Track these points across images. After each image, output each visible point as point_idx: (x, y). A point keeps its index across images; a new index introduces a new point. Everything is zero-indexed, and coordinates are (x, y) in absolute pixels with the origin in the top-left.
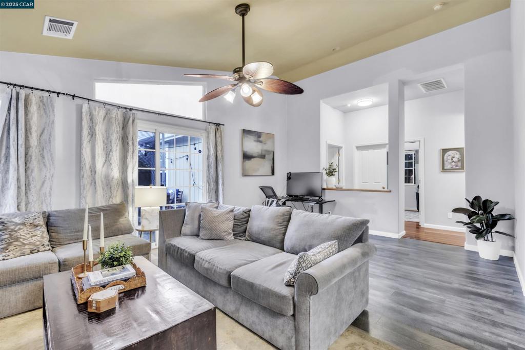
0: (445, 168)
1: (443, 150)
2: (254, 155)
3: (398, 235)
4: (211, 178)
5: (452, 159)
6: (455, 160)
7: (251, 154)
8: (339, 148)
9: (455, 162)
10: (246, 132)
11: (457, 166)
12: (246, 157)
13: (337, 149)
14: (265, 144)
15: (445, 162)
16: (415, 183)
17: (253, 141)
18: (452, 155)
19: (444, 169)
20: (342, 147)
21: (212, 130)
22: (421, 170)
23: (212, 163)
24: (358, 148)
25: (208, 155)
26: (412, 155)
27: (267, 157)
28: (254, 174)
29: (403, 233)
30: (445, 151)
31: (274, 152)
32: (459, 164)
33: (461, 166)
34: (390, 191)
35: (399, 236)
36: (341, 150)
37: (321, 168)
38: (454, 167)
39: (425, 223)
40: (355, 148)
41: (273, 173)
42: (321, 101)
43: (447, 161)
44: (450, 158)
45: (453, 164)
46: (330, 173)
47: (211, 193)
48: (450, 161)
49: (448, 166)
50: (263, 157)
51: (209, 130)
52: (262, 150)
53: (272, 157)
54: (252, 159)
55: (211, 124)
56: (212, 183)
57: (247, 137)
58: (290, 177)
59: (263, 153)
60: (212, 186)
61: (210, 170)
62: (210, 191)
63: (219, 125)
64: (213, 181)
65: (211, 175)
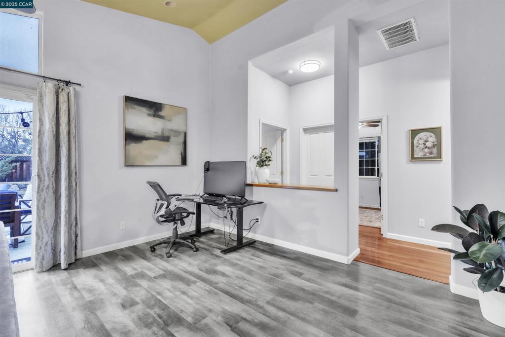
0: (415, 156)
1: (412, 131)
2: (148, 135)
3: (347, 258)
4: (45, 169)
5: (424, 144)
6: (428, 144)
7: (142, 134)
8: (283, 131)
9: (429, 148)
10: (130, 101)
11: (431, 153)
12: (131, 137)
13: (280, 132)
14: (169, 120)
15: (415, 148)
16: (378, 176)
17: (146, 115)
18: (425, 138)
19: (413, 158)
20: (286, 130)
21: (47, 90)
22: (384, 160)
23: (48, 144)
24: (306, 130)
25: (40, 131)
26: (375, 142)
27: (172, 139)
28: (147, 164)
29: (356, 252)
30: (414, 133)
31: (185, 134)
32: (435, 151)
33: (437, 154)
34: (336, 190)
35: (348, 260)
36: (285, 134)
37: (250, 155)
38: (428, 155)
39: (389, 232)
40: (301, 130)
41: (184, 162)
42: (250, 63)
43: (418, 147)
44: (421, 142)
45: (426, 150)
46: (263, 162)
47: (44, 194)
48: (422, 146)
49: (419, 154)
50: (165, 139)
51: (44, 88)
52: (163, 130)
53: (182, 140)
54: (144, 142)
55: (47, 80)
56: (46, 178)
57: (134, 108)
58: (208, 167)
59: (166, 134)
60: (47, 183)
61: (44, 154)
62: (43, 190)
63: (68, 83)
64: (48, 174)
65: (44, 163)
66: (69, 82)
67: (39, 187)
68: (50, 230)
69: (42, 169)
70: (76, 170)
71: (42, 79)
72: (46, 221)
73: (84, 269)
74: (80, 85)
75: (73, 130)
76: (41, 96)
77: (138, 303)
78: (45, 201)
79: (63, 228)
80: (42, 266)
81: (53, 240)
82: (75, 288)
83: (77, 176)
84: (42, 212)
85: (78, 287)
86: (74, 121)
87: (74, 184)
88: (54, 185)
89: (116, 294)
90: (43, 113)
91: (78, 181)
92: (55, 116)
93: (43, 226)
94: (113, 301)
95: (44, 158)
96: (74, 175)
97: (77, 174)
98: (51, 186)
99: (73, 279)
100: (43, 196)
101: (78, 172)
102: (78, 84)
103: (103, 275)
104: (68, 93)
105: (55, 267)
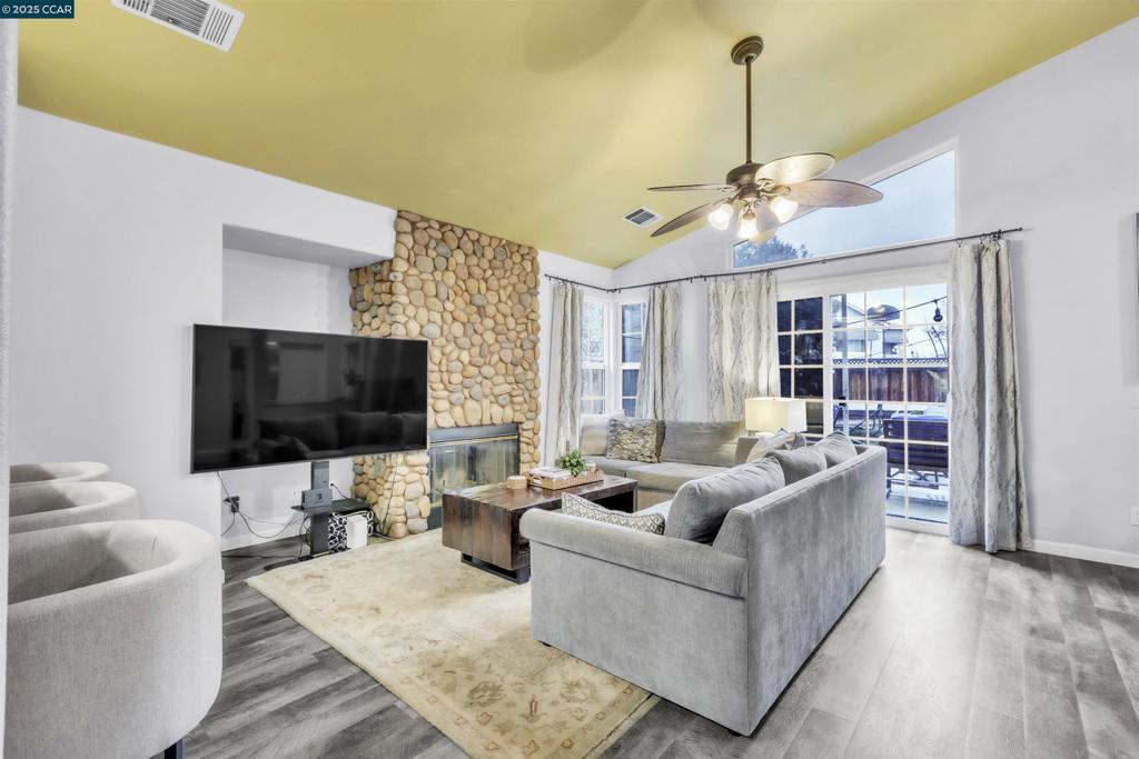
21: (963, 260)
51: (958, 257)
55: (963, 242)
56: (964, 398)
60: (964, 406)
61: (959, 362)
62: (959, 417)
63: (998, 235)
64: (966, 392)
65: (961, 375)
66: (1000, 232)
67: (953, 412)
68: (971, 482)
69: (958, 385)
70: (1015, 387)
71: (955, 244)
72: (964, 466)
73: (1022, 565)
74: (1021, 229)
75: (1006, 316)
76: (955, 270)
77: (1063, 642)
78: (962, 435)
79: (989, 485)
80: (958, 535)
81: (976, 500)
82: (985, 579)
83: (1018, 397)
84: (958, 451)
85: (990, 580)
86: (1008, 300)
87: (1011, 411)
88: (976, 410)
89: (1038, 614)
90: (959, 296)
91: (1019, 405)
92: (975, 297)
93: (960, 472)
94: (1023, 618)
95: (960, 366)
96: (1010, 394)
97: (1018, 393)
98: (970, 413)
99: (992, 569)
100: (959, 426)
101: (1018, 389)
102: (1016, 230)
103: (1044, 586)
104: (997, 254)
105: (978, 545)
